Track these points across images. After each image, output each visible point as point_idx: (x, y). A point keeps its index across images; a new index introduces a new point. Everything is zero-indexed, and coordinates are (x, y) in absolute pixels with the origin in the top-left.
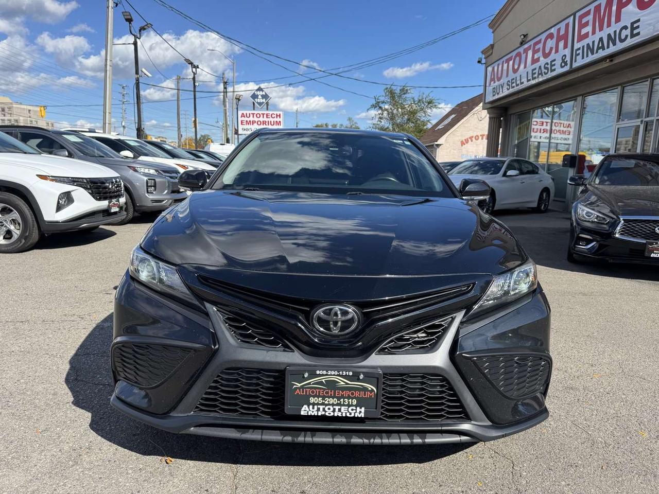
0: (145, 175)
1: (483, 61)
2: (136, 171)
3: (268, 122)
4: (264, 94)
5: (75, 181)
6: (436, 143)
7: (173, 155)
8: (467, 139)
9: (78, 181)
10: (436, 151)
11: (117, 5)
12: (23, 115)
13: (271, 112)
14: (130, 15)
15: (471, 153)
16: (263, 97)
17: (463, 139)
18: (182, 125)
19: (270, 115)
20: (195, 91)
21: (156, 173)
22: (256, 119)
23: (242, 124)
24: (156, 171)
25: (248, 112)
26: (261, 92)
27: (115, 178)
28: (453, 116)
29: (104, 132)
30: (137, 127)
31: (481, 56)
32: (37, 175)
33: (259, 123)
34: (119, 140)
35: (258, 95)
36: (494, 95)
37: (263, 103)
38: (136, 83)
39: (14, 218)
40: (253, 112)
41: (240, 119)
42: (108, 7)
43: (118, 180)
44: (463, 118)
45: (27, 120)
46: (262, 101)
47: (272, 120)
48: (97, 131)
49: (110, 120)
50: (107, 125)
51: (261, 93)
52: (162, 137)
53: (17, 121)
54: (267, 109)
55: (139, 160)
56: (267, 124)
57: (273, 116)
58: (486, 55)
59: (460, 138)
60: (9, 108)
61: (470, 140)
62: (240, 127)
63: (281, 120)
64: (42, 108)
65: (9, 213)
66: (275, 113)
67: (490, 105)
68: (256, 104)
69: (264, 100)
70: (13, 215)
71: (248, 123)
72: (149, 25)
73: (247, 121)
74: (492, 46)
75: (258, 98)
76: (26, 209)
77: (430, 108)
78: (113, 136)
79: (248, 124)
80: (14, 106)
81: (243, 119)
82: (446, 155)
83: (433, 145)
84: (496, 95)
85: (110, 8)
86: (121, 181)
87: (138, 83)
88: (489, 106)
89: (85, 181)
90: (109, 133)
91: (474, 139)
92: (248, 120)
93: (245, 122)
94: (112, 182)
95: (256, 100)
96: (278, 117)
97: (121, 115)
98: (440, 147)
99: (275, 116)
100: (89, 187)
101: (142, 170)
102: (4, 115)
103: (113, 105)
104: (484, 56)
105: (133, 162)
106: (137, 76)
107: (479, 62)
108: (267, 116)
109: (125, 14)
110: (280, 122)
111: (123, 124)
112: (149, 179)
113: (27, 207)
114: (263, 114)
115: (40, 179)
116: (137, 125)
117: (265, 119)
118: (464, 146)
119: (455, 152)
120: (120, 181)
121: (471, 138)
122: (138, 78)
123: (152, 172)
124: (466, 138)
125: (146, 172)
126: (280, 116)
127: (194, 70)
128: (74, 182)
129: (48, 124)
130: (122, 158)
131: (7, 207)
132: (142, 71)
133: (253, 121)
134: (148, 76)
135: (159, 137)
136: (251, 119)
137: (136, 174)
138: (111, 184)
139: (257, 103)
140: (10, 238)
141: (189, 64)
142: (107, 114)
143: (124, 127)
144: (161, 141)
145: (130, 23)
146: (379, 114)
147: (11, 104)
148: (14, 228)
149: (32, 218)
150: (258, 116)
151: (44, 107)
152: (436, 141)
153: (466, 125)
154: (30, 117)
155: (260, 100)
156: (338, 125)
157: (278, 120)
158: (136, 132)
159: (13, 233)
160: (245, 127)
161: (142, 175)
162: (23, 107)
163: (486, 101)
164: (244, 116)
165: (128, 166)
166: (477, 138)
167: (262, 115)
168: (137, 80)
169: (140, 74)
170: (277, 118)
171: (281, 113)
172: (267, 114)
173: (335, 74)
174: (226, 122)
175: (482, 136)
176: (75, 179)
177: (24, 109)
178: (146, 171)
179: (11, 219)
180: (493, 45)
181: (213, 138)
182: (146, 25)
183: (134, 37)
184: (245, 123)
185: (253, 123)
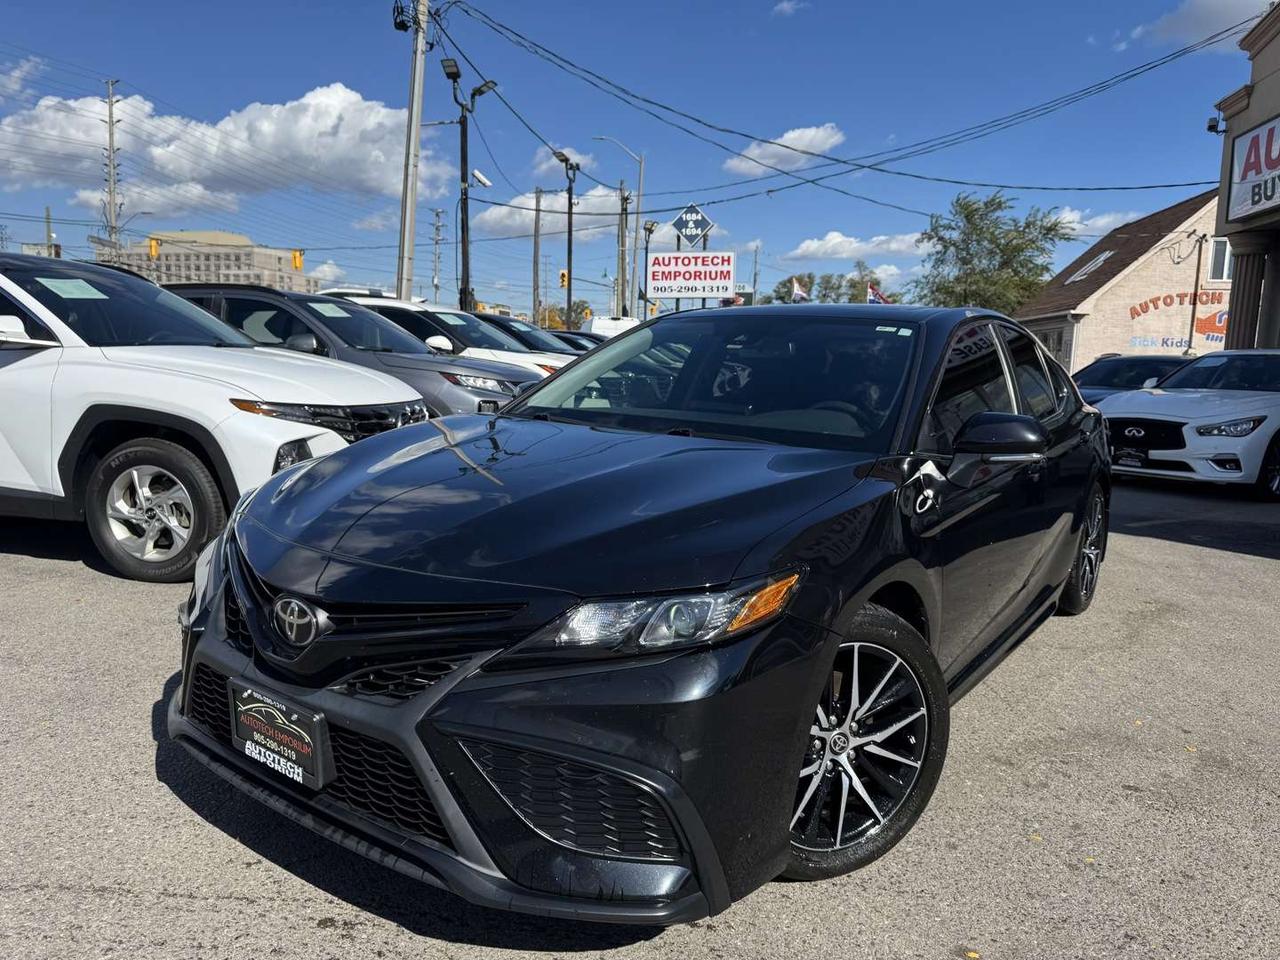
0: (477, 391)
1: (1222, 126)
2: (457, 383)
3: (705, 272)
4: (700, 218)
5: (319, 415)
6: (1073, 312)
7: (531, 344)
8: (1146, 303)
9: (326, 415)
10: (1073, 329)
11: (432, 46)
12: (269, 267)
13: (711, 255)
14: (456, 66)
15: (1155, 335)
16: (697, 224)
17: (1136, 303)
18: (541, 284)
19: (710, 259)
20: (570, 213)
21: (498, 388)
22: (681, 269)
23: (654, 279)
24: (500, 382)
25: (667, 255)
26: (694, 215)
27: (411, 403)
28: (1107, 254)
29: (399, 297)
30: (460, 287)
31: (1217, 116)
32: (233, 401)
33: (687, 276)
34: (425, 313)
35: (687, 222)
36: (1254, 203)
37: (697, 235)
38: (462, 199)
39: (178, 501)
40: (677, 254)
41: (651, 269)
42: (415, 53)
43: (417, 407)
44: (1136, 259)
45: (275, 275)
46: (694, 232)
47: (713, 269)
48: (384, 294)
49: (411, 274)
50: (404, 282)
51: (694, 217)
52: (503, 306)
53: (258, 277)
54: (705, 248)
55: (463, 357)
56: (702, 276)
57: (716, 261)
58: (1229, 112)
59: (1128, 301)
60: (248, 255)
61: (1151, 305)
62: (651, 284)
63: (731, 268)
64: (298, 254)
65: (168, 489)
66: (720, 255)
67: (1239, 225)
68: (682, 237)
69: (699, 231)
70: (176, 495)
71: (666, 276)
72: (490, 85)
73: (663, 273)
74: (1249, 91)
75: (687, 227)
76: (204, 480)
77: (1051, 239)
78: (413, 305)
79: (666, 278)
80: (256, 250)
81: (657, 268)
82: (1095, 339)
83: (1066, 316)
84: (1263, 200)
85: (419, 52)
86: (425, 410)
87: (466, 199)
88: (1239, 227)
89: (341, 413)
90: (409, 299)
91: (1161, 303)
92: (666, 270)
93: (660, 274)
94: (404, 415)
95: (684, 230)
96: (726, 263)
97: (432, 265)
98: (1082, 321)
99: (720, 261)
100: (350, 428)
101: (471, 381)
102: (239, 268)
103: (417, 245)
104: (1222, 114)
105: (452, 363)
106: (463, 185)
107: (1213, 128)
108: (703, 261)
109: (446, 64)
110: (728, 272)
111: (436, 282)
112: (484, 402)
113: (207, 476)
114: (696, 258)
115: (238, 410)
116: (460, 283)
117: (700, 268)
118: (1137, 318)
119: (1117, 331)
120: (421, 410)
121: (1155, 301)
122: (466, 189)
123: (491, 384)
124: (1143, 301)
125: (478, 386)
126: (729, 260)
127: (571, 172)
128: (315, 415)
129: (309, 281)
130: (429, 353)
131: (165, 475)
132: (474, 176)
133: (675, 273)
134: (484, 185)
135: (498, 306)
136: (672, 268)
137: (457, 390)
138: (400, 418)
139: (686, 236)
140: (169, 547)
141: (562, 161)
142: (406, 260)
143: (437, 287)
144: (500, 312)
145: (455, 81)
146: (937, 253)
147: (252, 247)
148: (176, 523)
149: (217, 502)
150: (686, 261)
151: (301, 251)
152: (1074, 309)
153: (1144, 274)
154: (280, 270)
155: (691, 230)
156: (835, 277)
157: (725, 268)
158: (459, 296)
159: (175, 536)
160: (660, 284)
161: (470, 392)
162: (269, 251)
163: (1230, 218)
164: (659, 264)
165: (441, 373)
166: (1168, 301)
167: (693, 261)
168: (465, 193)
169: (469, 181)
170: (723, 264)
171: (732, 255)
172: (704, 258)
173: (869, 167)
174: (624, 275)
175: (1182, 297)
176: (318, 410)
177: (270, 256)
178: (479, 383)
179: (171, 502)
180: (1253, 87)
181: (593, 307)
182: (485, 85)
183: (460, 108)
184: (660, 277)
185: (675, 276)
